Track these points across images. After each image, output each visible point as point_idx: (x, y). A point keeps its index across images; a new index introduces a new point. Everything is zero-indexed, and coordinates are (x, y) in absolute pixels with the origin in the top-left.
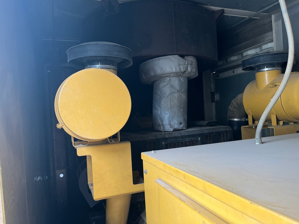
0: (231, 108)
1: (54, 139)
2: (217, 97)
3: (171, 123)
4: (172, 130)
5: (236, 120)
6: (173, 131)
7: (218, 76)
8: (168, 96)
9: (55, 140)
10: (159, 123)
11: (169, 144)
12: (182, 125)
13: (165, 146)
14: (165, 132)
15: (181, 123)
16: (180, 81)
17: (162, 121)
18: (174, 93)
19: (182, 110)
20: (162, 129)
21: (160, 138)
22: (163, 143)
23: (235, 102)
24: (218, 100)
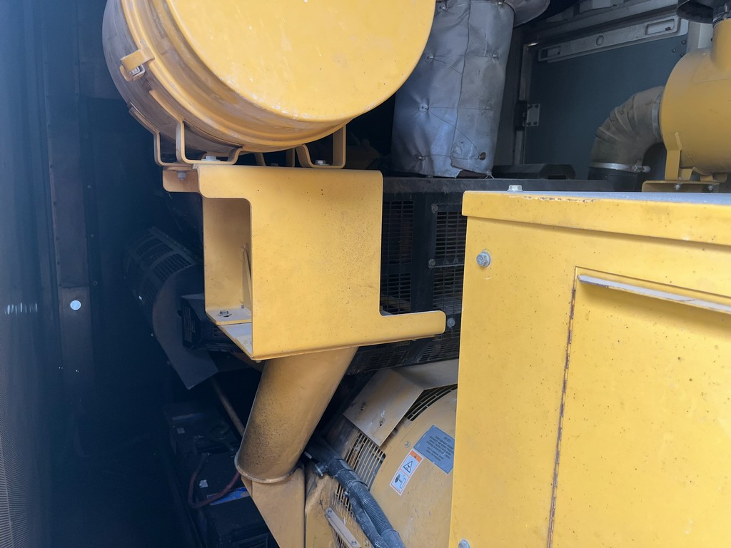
0: (608, 133)
1: (53, 199)
2: (533, 116)
3: (454, 152)
4: (455, 173)
5: (614, 166)
6: (458, 177)
7: (545, 54)
8: (456, 64)
9: (55, 203)
10: (417, 150)
11: (450, 213)
12: (485, 162)
13: (438, 218)
14: (435, 177)
15: (484, 154)
16: (497, 17)
17: (427, 143)
18: (476, 53)
19: (491, 114)
20: (425, 169)
21: (426, 193)
22: (435, 208)
23: (622, 113)
24: (535, 123)
